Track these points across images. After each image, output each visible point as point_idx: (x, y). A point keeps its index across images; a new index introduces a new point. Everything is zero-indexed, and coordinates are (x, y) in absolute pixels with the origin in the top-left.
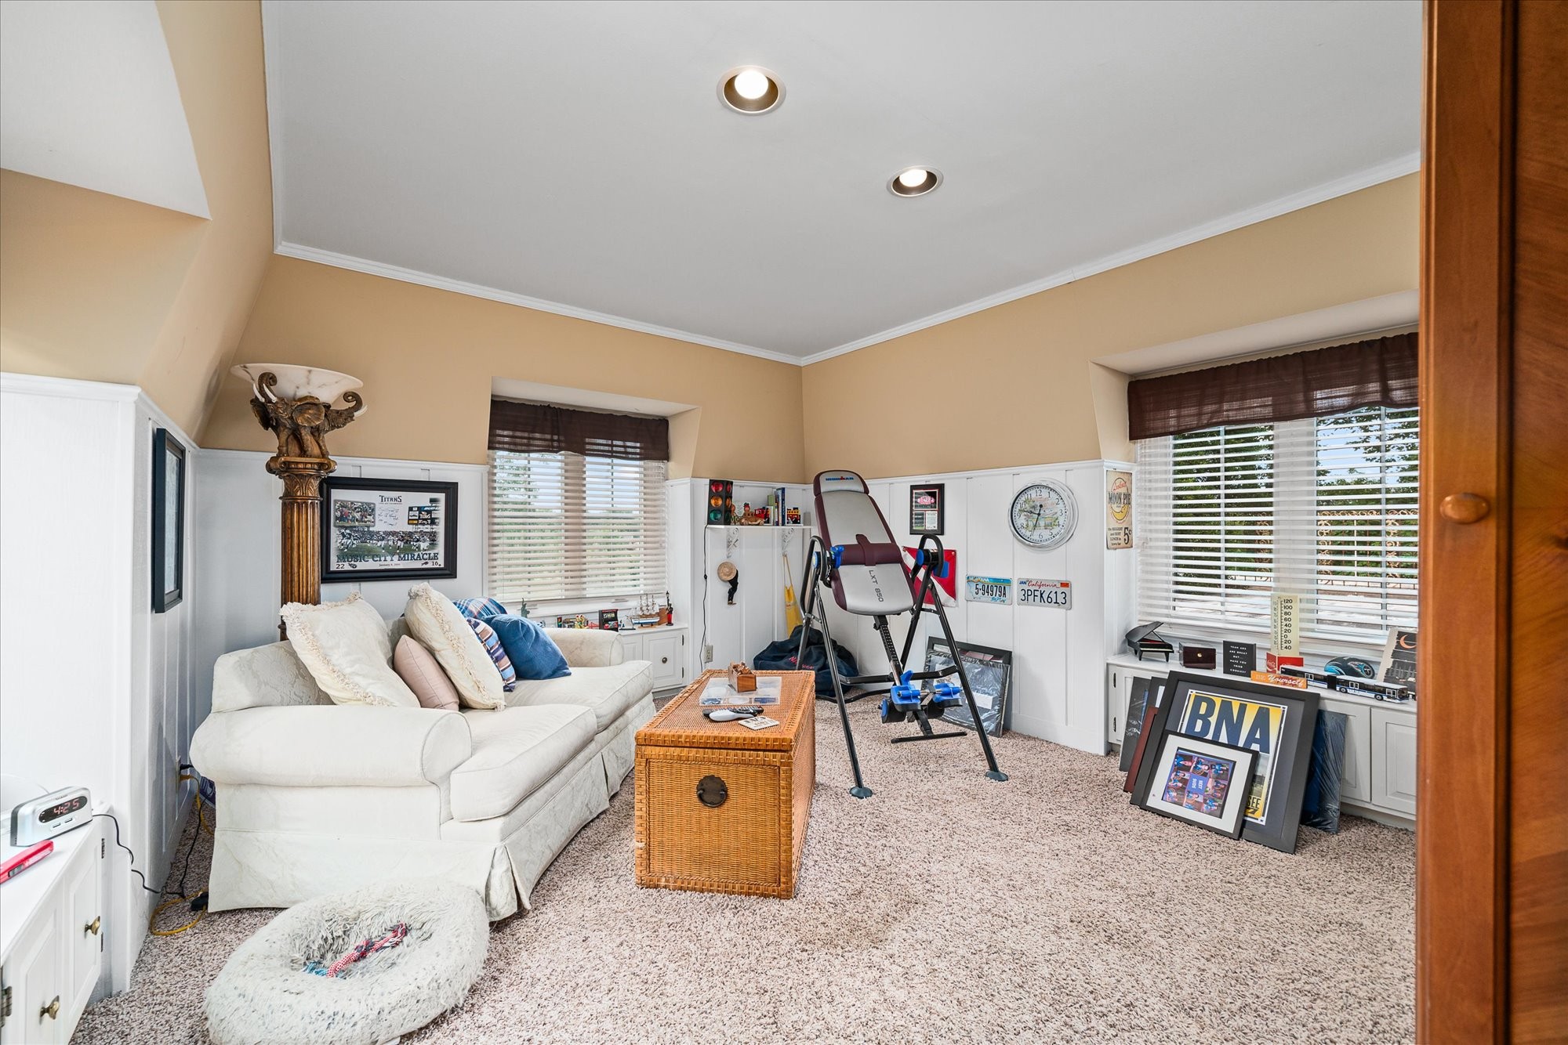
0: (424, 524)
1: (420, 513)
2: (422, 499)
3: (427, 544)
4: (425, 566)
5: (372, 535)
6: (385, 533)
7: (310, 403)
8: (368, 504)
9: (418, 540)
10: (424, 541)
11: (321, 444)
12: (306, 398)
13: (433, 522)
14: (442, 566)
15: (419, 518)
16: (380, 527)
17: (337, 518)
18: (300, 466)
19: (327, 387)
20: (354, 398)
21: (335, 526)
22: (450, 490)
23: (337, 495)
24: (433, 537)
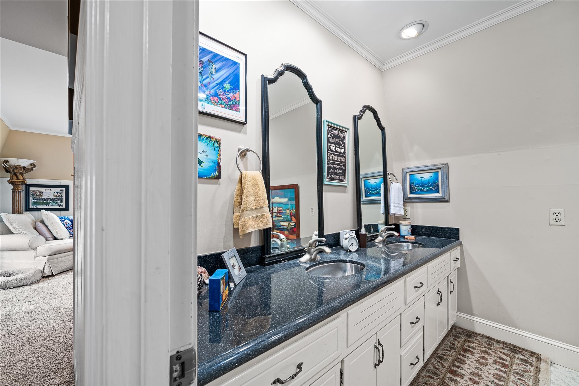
0: (59, 196)
1: (57, 193)
2: (58, 190)
3: (60, 201)
4: (59, 207)
5: (42, 199)
6: (46, 198)
7: (18, 167)
8: (41, 191)
9: (57, 201)
10: (59, 201)
11: (23, 176)
12: (17, 166)
13: (62, 196)
14: (65, 207)
15: (57, 195)
16: (45, 197)
17: (31, 195)
18: (16, 182)
19: (25, 163)
20: (34, 165)
21: (31, 197)
22: (67, 188)
23: (31, 189)
24: (61, 200)
